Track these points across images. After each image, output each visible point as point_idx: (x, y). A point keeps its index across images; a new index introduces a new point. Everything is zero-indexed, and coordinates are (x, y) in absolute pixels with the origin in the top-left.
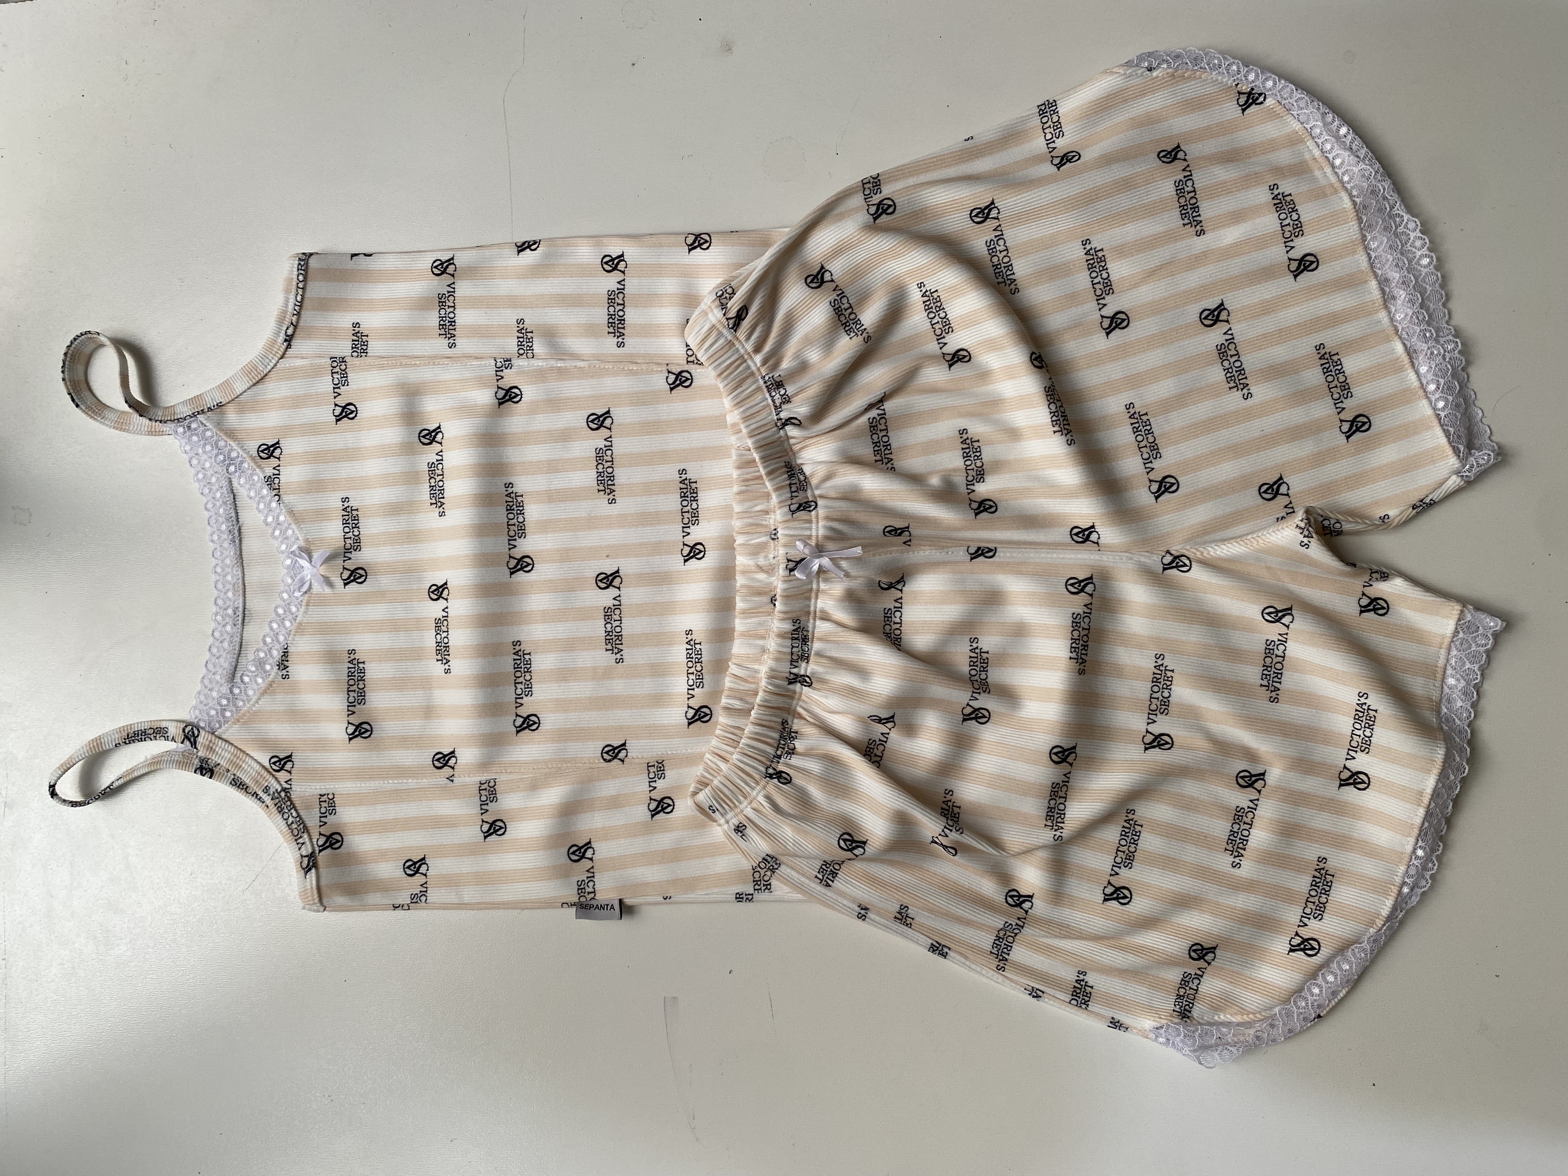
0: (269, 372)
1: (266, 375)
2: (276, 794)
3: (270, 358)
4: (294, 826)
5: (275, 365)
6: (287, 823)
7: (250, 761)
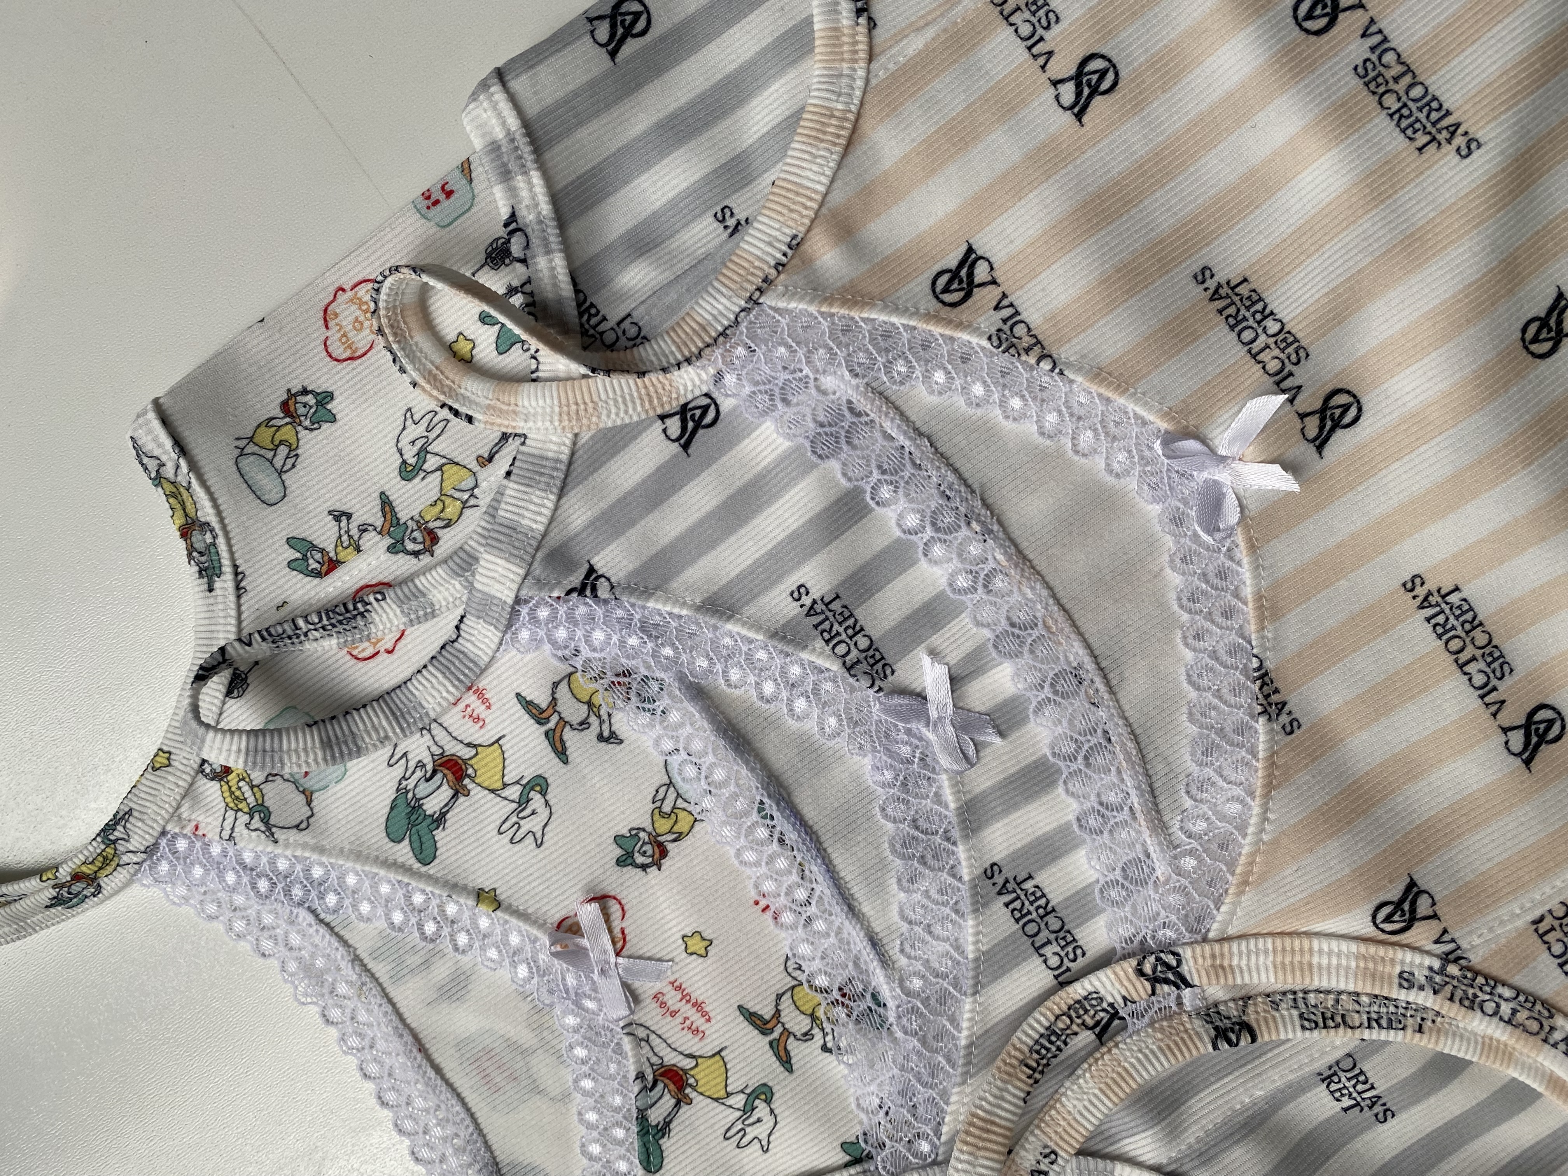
0: (862, 104)
1: (859, 116)
2: (1438, 979)
3: (846, 72)
4: (1522, 1016)
5: (867, 81)
6: (1501, 1019)
7: (1325, 947)
